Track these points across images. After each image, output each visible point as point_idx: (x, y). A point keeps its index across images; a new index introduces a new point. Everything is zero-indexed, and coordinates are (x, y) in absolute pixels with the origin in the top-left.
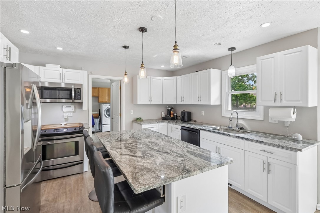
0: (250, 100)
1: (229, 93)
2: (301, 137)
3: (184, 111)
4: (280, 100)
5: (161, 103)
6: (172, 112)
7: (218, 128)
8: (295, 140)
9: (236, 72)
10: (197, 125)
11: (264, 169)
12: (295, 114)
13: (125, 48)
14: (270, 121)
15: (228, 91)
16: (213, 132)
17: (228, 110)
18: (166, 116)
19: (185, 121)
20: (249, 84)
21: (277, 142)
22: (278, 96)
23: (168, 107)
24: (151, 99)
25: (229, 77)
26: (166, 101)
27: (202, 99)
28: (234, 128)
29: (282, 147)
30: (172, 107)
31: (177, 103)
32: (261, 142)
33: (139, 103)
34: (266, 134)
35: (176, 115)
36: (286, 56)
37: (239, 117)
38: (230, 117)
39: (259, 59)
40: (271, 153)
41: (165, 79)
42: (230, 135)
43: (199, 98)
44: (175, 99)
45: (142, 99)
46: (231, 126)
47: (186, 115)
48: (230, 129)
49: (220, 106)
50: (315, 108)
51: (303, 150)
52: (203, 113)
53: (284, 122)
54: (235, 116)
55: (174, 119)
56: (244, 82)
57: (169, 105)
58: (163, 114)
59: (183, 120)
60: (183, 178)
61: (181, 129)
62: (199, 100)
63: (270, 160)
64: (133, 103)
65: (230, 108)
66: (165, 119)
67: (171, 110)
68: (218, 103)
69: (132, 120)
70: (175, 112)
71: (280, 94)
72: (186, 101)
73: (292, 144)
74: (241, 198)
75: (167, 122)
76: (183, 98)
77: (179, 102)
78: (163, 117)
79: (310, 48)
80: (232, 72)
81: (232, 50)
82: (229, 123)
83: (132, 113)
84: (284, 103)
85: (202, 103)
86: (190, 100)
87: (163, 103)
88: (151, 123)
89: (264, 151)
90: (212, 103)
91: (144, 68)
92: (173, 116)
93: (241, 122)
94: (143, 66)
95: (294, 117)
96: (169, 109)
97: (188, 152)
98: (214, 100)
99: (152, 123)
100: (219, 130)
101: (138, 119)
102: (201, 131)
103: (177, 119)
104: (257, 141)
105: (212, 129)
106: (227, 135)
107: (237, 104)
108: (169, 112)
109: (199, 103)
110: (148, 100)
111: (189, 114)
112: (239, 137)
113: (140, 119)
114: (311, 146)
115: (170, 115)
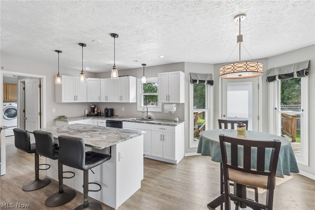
0: (156, 99)
1: (142, 94)
2: (178, 120)
3: (107, 108)
4: (169, 100)
5: (85, 101)
6: (96, 110)
7: (135, 119)
8: (176, 121)
9: (146, 80)
10: (119, 118)
11: (161, 139)
12: (176, 107)
13: (57, 52)
14: (165, 112)
15: (141, 93)
16: (132, 121)
17: (141, 106)
18: (89, 113)
19: (109, 116)
20: (155, 86)
21: (167, 123)
22: (168, 98)
23: (92, 105)
24: (76, 98)
25: (142, 83)
26: (90, 100)
27: (123, 99)
28: (145, 118)
29: (169, 125)
30: (95, 105)
31: (101, 102)
32: (160, 124)
33: (63, 101)
34: (163, 120)
35: (100, 112)
36: (172, 75)
37: (148, 111)
38: (143, 111)
39: (159, 74)
40: (164, 129)
41: (89, 80)
42: (143, 122)
43: (121, 98)
44: (100, 98)
45: (67, 97)
46: (143, 117)
47: (110, 111)
48: (143, 119)
49: (136, 103)
50: (184, 104)
51: (177, 125)
52: (123, 109)
53: (171, 112)
54: (146, 110)
55: (99, 115)
56: (151, 84)
57: (93, 103)
58: (87, 112)
59: (107, 116)
60: (122, 141)
61: (107, 122)
62: (121, 99)
63: (164, 133)
64: (55, 102)
65: (142, 105)
66: (90, 116)
67: (94, 108)
68: (135, 101)
69: (55, 118)
70: (98, 109)
71: (169, 96)
72: (109, 100)
73: (173, 123)
74: (149, 160)
75: (92, 118)
76: (106, 97)
77: (103, 101)
78: (87, 114)
79: (181, 73)
80: (144, 80)
81: (144, 66)
82: (142, 115)
83: (55, 112)
84: (171, 101)
85: (123, 101)
86: (113, 99)
87: (88, 102)
88: (77, 120)
89: (161, 129)
90: (130, 102)
91: (84, 74)
92: (97, 113)
93: (149, 114)
94: (83, 73)
95: (175, 109)
96: (93, 106)
97: (120, 132)
98: (132, 99)
99: (79, 120)
100: (135, 120)
101: (61, 117)
102: (123, 122)
103: (100, 115)
104: (158, 124)
105: (131, 120)
106: (141, 122)
107: (146, 102)
108: (93, 110)
109: (121, 102)
110: (73, 98)
111: (112, 110)
112: (148, 123)
113: (64, 117)
114: (181, 123)
115: (94, 112)
